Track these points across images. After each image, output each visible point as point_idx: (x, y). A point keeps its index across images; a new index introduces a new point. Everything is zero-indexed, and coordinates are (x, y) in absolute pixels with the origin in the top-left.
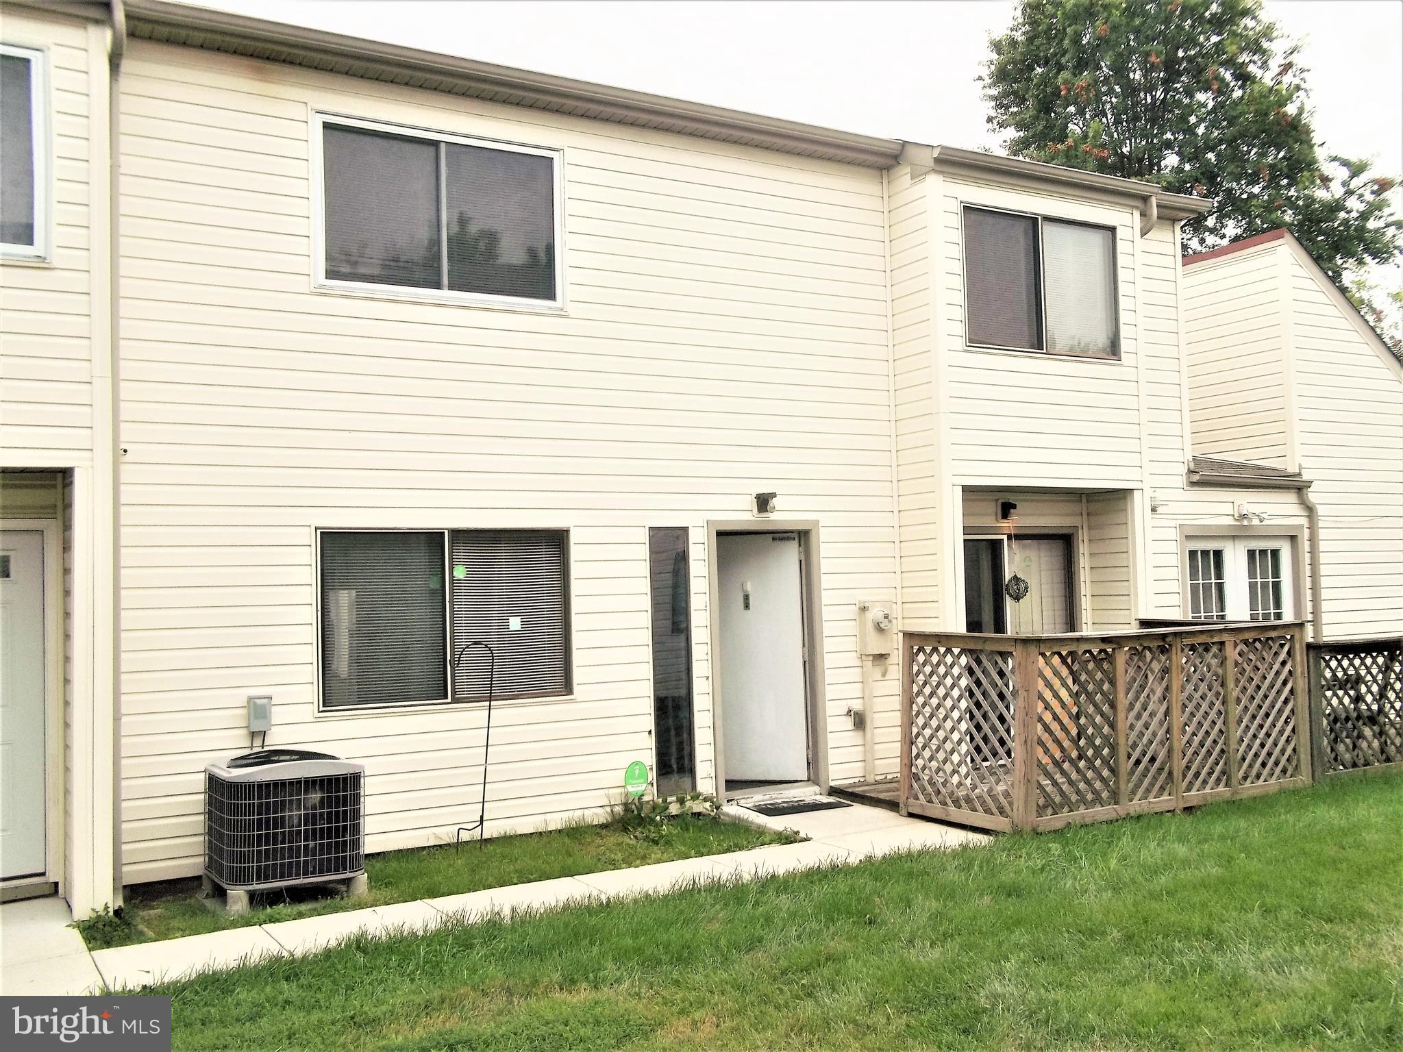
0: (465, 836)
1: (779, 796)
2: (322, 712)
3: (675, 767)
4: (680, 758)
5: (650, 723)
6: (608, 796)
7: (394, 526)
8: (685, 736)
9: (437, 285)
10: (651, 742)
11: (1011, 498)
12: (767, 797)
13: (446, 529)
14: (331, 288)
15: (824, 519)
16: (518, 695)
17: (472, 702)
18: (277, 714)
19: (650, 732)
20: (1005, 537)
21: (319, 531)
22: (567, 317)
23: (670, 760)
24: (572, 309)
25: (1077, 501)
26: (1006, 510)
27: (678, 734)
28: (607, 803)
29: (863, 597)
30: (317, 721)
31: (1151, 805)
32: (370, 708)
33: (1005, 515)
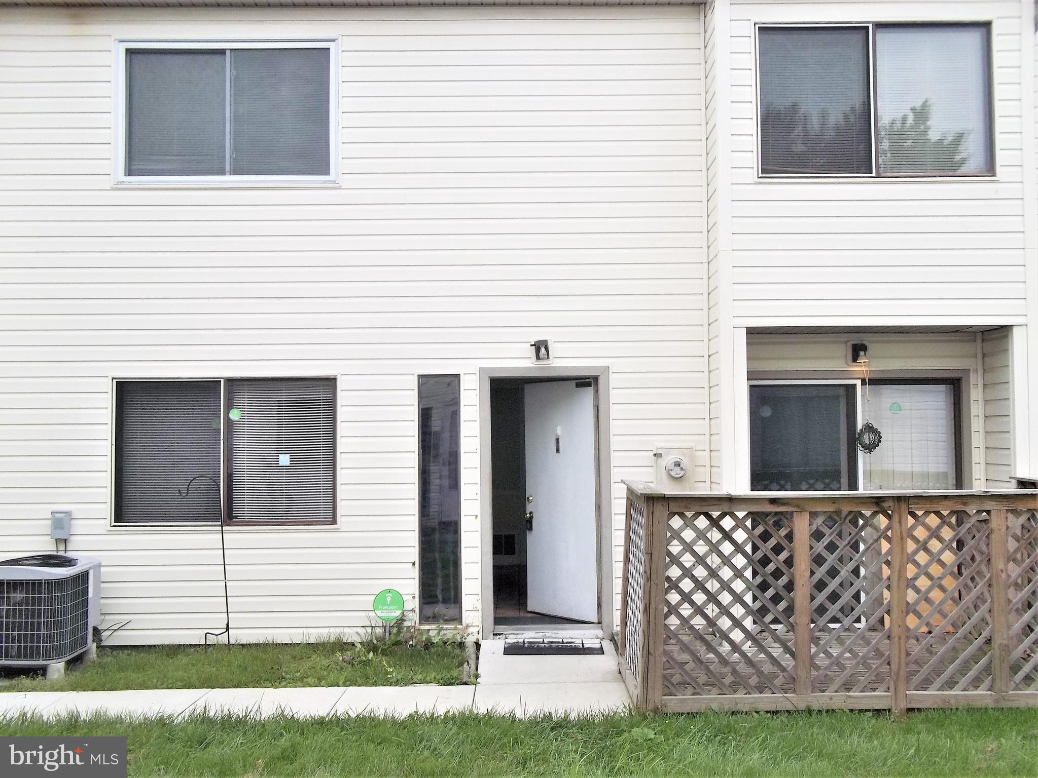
0: (212, 640)
1: (554, 635)
2: (114, 526)
3: (440, 597)
4: (446, 590)
5: (414, 554)
6: (369, 618)
7: (177, 376)
8: (452, 569)
9: (222, 172)
10: (415, 573)
11: (865, 339)
12: (540, 635)
13: (222, 378)
14: (130, 183)
15: (614, 365)
16: (285, 522)
17: (256, 525)
18: (78, 527)
19: (414, 564)
20: (858, 383)
21: (115, 381)
22: (340, 188)
23: (436, 591)
24: (344, 181)
25: (969, 341)
26: (857, 351)
27: (445, 566)
28: (368, 624)
29: (659, 443)
30: (109, 533)
31: (850, 700)
32: (157, 526)
33: (855, 359)
